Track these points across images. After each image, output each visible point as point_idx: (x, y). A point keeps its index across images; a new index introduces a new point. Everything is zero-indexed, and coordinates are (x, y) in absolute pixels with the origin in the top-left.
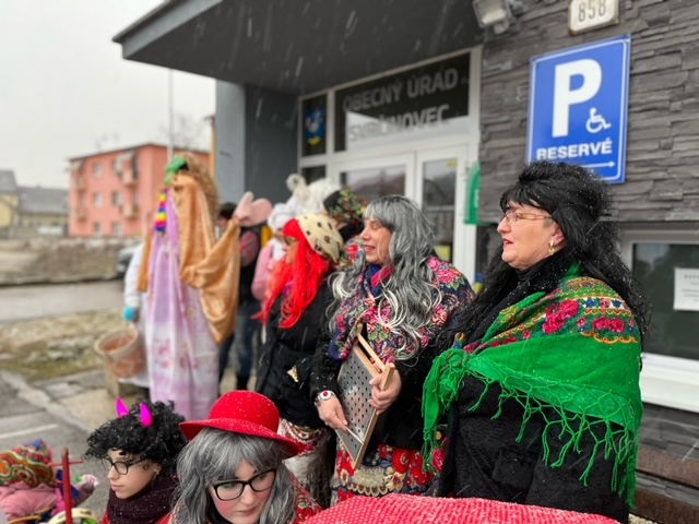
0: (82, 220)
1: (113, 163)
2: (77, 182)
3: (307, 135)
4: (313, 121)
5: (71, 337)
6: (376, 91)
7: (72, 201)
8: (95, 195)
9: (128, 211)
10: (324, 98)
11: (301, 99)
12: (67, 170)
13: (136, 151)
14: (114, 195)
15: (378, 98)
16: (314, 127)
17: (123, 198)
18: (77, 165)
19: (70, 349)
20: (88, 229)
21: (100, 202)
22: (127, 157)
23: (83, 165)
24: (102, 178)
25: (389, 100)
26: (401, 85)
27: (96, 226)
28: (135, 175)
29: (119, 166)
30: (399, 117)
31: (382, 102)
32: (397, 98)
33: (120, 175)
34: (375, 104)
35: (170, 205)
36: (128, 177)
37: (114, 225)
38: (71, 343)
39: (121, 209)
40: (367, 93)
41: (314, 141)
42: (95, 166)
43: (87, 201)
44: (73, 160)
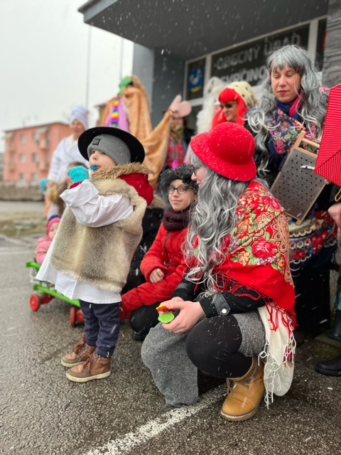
0: (12, 171)
1: (33, 134)
2: (10, 146)
3: (190, 85)
4: (195, 76)
5: (28, 219)
6: (241, 53)
7: (7, 159)
8: (21, 155)
9: (42, 166)
10: (204, 61)
11: (187, 63)
12: (3, 138)
13: (49, 127)
14: (34, 155)
15: (242, 57)
16: (196, 81)
17: (39, 158)
18: (10, 135)
19: (28, 225)
20: (16, 176)
21: (24, 160)
22: (43, 130)
23: (14, 135)
24: (26, 144)
25: (250, 59)
26: (259, 48)
27: (21, 176)
28: (48, 142)
29: (37, 137)
30: (257, 69)
31: (245, 60)
32: (256, 56)
33: (38, 142)
34: (241, 62)
35: (122, 107)
36: (43, 144)
37: (32, 175)
38: (28, 222)
39: (38, 165)
40: (235, 55)
41: (195, 90)
42: (21, 136)
43: (16, 159)
44: (7, 132)
